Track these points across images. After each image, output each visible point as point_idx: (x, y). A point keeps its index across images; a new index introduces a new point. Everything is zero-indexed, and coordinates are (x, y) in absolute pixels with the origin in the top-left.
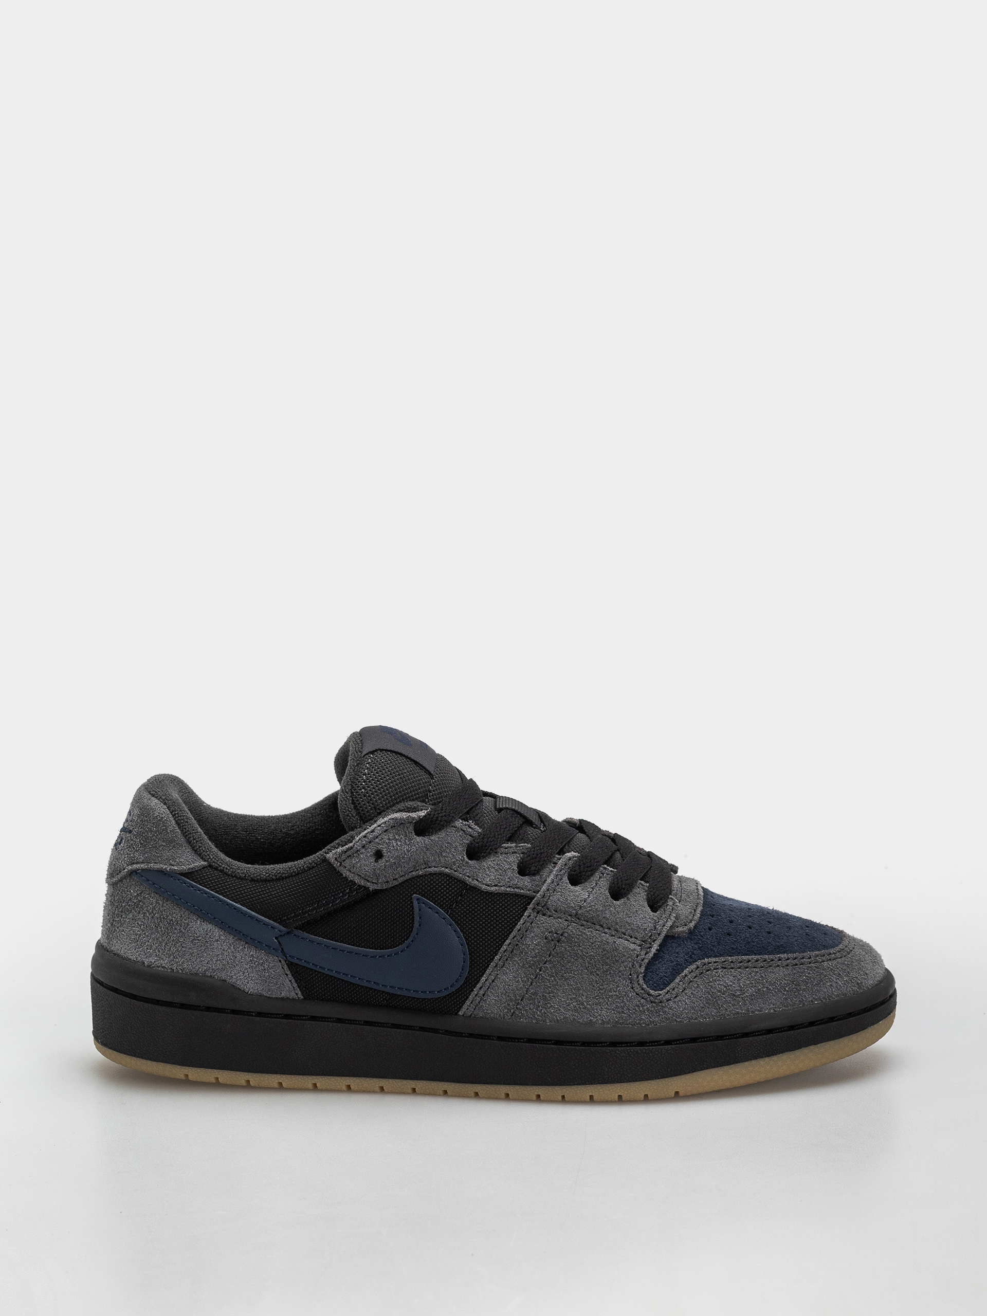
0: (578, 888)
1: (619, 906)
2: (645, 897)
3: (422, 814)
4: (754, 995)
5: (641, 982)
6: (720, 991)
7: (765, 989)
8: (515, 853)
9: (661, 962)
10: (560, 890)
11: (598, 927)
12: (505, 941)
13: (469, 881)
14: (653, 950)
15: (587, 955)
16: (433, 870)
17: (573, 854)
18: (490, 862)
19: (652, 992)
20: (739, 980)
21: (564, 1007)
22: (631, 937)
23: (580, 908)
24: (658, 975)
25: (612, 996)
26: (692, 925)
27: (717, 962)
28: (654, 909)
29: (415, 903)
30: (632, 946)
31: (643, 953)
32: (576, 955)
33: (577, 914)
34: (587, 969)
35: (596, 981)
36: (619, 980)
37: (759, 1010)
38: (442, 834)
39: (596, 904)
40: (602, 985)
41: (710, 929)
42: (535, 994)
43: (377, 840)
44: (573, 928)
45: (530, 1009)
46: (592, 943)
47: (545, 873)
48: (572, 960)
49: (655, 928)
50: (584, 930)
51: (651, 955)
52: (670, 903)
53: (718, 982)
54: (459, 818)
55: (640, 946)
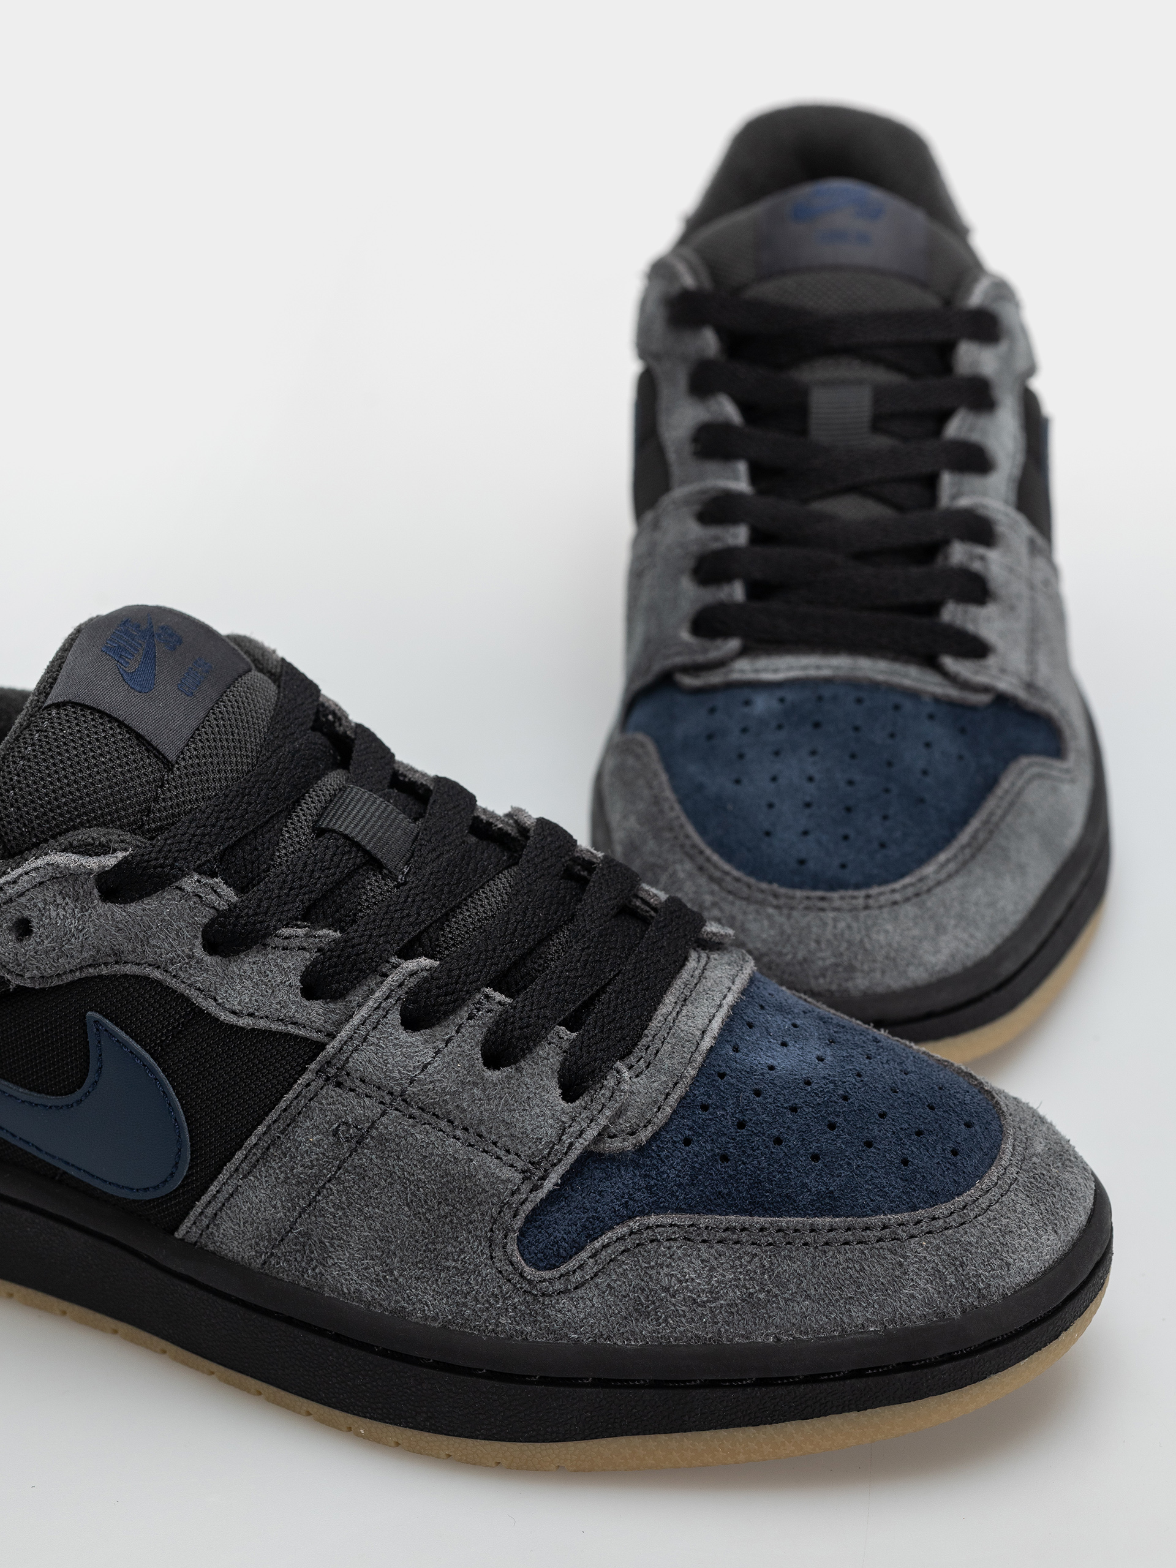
0: (417, 1038)
1: (495, 1085)
2: (557, 1067)
3: (110, 861)
4: (737, 1305)
5: (513, 1247)
6: (666, 1289)
7: (762, 1296)
8: (304, 949)
9: (563, 1207)
10: (376, 1041)
11: (443, 1124)
12: (255, 1128)
13: (199, 1000)
14: (548, 1185)
15: (412, 1178)
16: (129, 969)
17: (425, 962)
18: (248, 964)
19: (528, 1270)
20: (712, 1269)
21: (357, 1271)
22: (508, 1151)
23: (411, 1083)
24: (550, 1235)
25: (448, 1268)
26: (644, 1136)
27: (675, 1225)
28: (569, 1095)
29: (91, 1030)
30: (506, 1173)
31: (525, 1188)
32: (391, 1174)
33: (403, 1092)
34: (408, 1205)
35: (423, 1232)
36: (467, 1239)
37: (743, 1336)
38: (151, 903)
39: (444, 1077)
40: (433, 1243)
41: (687, 1142)
42: (307, 1235)
43: (23, 900)
44: (392, 1123)
45: (296, 1260)
46: (425, 1157)
47: (355, 998)
48: (383, 1183)
49: (560, 1140)
50: (413, 1126)
51: (541, 1194)
52: (610, 1082)
53: (666, 1270)
54: (195, 870)
55: (523, 1172)
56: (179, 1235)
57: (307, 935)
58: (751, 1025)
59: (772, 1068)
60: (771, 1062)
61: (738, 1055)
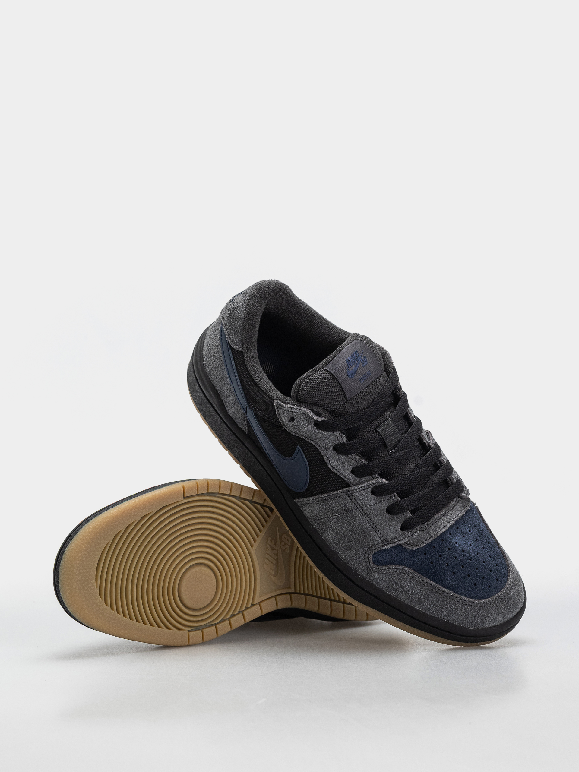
0: (372, 497)
1: (385, 518)
2: (403, 521)
3: (320, 419)
4: (416, 598)
5: (371, 556)
6: (401, 586)
7: (423, 600)
8: (357, 462)
9: (387, 553)
10: (362, 493)
11: (369, 520)
12: (325, 493)
13: (326, 460)
14: (386, 547)
15: (355, 527)
16: (313, 443)
17: (384, 481)
18: (342, 457)
19: (371, 563)
20: (415, 587)
21: (332, 538)
22: (381, 534)
23: (366, 507)
24: (381, 558)
25: (353, 551)
26: (415, 548)
27: (411, 573)
28: (402, 529)
29: (297, 450)
30: (378, 539)
31: (381, 545)
32: (351, 523)
33: (363, 507)
34: (351, 532)
35: (352, 540)
36: (361, 548)
37: (414, 605)
38: (325, 433)
39: (374, 510)
40: (353, 544)
41: (425, 554)
42: (325, 523)
43: (295, 414)
44: (357, 512)
45: (319, 526)
46: (361, 525)
47: (363, 479)
48: (348, 524)
49: (394, 539)
50: (361, 516)
51: (384, 548)
52: (414, 531)
53: (404, 581)
54: (340, 431)
55: (382, 541)
56: (296, 501)
57: (359, 459)
58: (458, 528)
59: (456, 543)
60: (457, 541)
61: (450, 536)
